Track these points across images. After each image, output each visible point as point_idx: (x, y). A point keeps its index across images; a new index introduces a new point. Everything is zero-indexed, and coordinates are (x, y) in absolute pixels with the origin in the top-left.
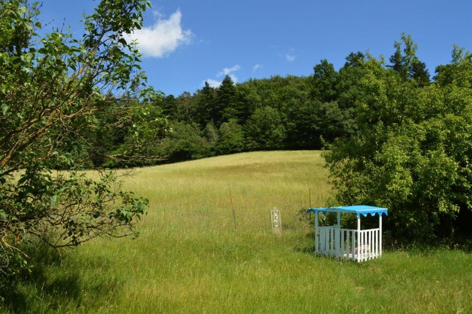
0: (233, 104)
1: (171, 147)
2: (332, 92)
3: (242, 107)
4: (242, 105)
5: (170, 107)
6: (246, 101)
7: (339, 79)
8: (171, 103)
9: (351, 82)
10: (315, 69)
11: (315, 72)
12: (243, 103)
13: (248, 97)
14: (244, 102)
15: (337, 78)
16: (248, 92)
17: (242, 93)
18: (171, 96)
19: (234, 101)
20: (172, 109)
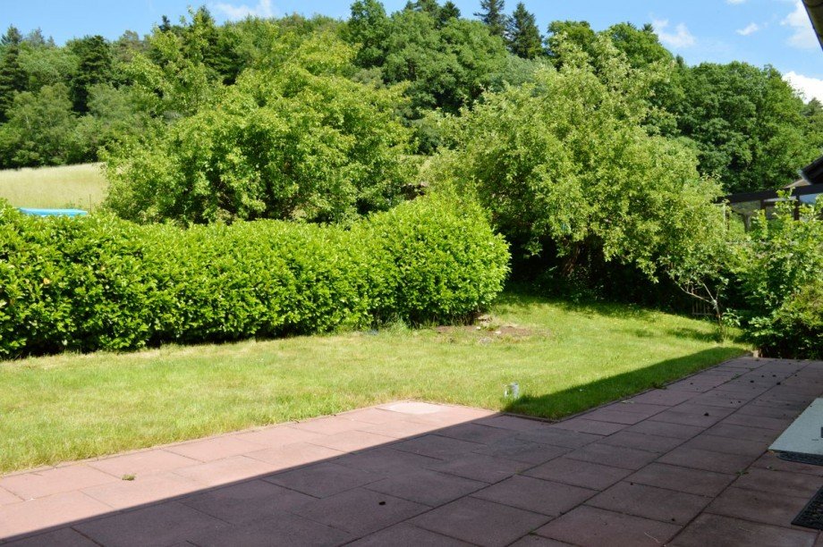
0: (212, 61)
1: (97, 132)
2: (376, 52)
3: (228, 67)
4: (228, 63)
5: (98, 59)
6: (235, 57)
7: (389, 31)
8: (99, 52)
9: (407, 37)
10: (353, 8)
11: (354, 14)
12: (231, 60)
13: (238, 50)
14: (232, 58)
15: (386, 27)
16: (238, 41)
17: (229, 41)
18: (99, 38)
19: (214, 54)
20: (99, 63)
